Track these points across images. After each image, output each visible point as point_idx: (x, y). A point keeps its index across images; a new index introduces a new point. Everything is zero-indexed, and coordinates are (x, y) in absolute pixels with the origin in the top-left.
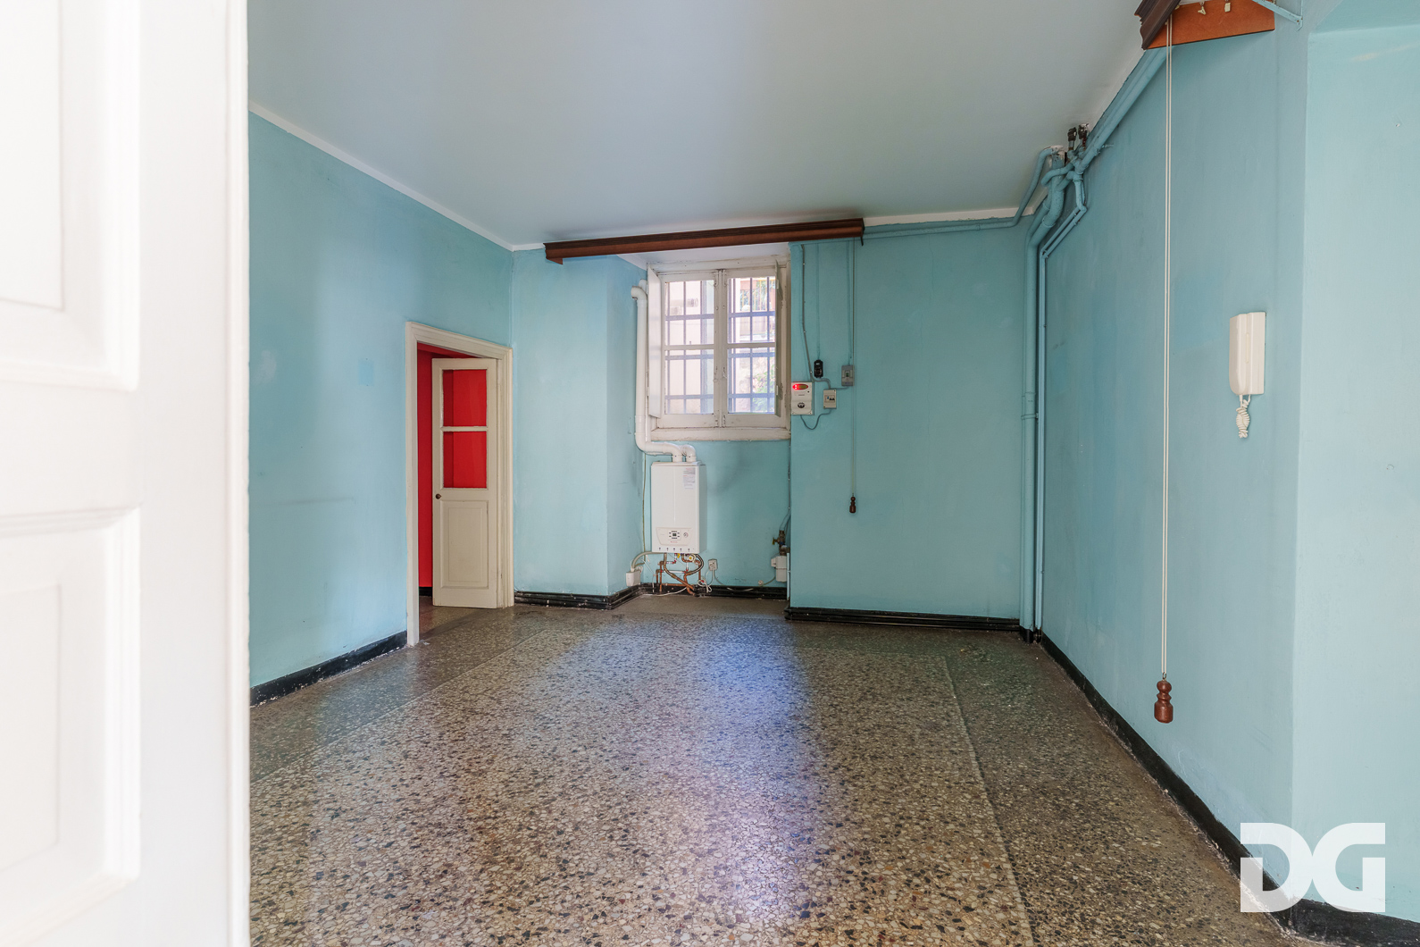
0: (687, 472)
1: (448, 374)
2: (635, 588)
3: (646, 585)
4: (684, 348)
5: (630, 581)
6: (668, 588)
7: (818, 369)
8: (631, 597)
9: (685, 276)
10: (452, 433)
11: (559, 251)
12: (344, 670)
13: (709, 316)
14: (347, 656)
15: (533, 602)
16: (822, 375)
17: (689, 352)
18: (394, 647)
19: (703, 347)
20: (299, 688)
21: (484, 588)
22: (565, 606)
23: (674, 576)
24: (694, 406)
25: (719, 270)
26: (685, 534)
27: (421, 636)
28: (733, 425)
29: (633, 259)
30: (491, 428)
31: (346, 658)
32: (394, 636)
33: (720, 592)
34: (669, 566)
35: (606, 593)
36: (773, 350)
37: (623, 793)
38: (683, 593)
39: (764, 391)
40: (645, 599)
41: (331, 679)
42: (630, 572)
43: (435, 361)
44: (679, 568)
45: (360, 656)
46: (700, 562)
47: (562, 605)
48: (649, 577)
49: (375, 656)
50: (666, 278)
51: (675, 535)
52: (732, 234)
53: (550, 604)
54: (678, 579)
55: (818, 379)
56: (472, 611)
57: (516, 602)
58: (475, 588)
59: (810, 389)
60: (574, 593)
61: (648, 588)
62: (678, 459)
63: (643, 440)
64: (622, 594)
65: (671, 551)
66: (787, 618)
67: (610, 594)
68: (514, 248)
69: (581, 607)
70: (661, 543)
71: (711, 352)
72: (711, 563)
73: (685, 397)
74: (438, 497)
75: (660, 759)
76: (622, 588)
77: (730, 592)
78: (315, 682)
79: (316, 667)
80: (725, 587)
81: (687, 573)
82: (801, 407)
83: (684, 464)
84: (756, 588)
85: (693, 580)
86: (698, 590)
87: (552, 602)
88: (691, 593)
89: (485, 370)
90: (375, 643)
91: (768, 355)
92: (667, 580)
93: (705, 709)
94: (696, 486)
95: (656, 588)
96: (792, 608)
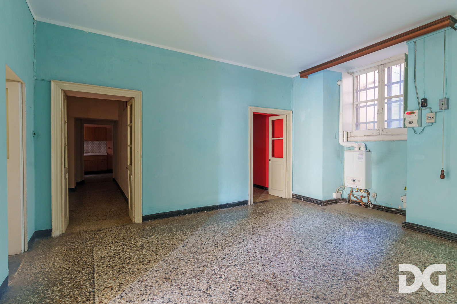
0: (360, 154)
1: (273, 121)
2: (339, 200)
3: (344, 199)
4: (367, 101)
5: (335, 196)
6: (353, 202)
7: (424, 103)
8: (336, 203)
9: (366, 71)
10: (274, 140)
11: (305, 74)
12: (227, 208)
13: (376, 87)
14: (228, 204)
15: (298, 198)
16: (426, 106)
17: (368, 104)
18: (244, 204)
19: (374, 100)
20: (213, 210)
21: (282, 191)
22: (308, 201)
23: (356, 197)
24: (371, 126)
25: (380, 65)
26: (359, 181)
27: (253, 203)
28: (387, 134)
29: (334, 69)
30: (284, 138)
31: (227, 205)
32: (244, 201)
33: (377, 208)
34: (354, 193)
35: (322, 199)
36: (402, 98)
37: (253, 274)
38: (359, 205)
39: (398, 118)
40: (342, 205)
41: (222, 210)
42: (335, 193)
43: (269, 117)
44: (359, 194)
45: (232, 205)
46: (369, 193)
47: (307, 201)
48: (345, 196)
49: (237, 206)
50: (355, 75)
51: (354, 180)
52: (371, 48)
53: (303, 200)
54: (358, 199)
55: (424, 108)
56: (276, 198)
57: (292, 197)
58: (279, 190)
59: (416, 113)
60: (311, 197)
61: (345, 200)
62: (357, 148)
63: (342, 141)
64: (329, 201)
65: (355, 187)
66: (403, 227)
67: (324, 200)
68: (293, 76)
69: (313, 203)
70: (348, 184)
71: (376, 102)
72: (373, 194)
73: (366, 123)
74: (270, 160)
75: (279, 267)
76: (330, 199)
77: (383, 209)
78: (218, 209)
79: (218, 205)
80: (381, 206)
81: (362, 197)
82: (411, 123)
83: (360, 151)
84: (397, 209)
85: (365, 200)
86: (366, 205)
87: (304, 199)
88: (363, 206)
89: (283, 119)
90: (237, 202)
91: (400, 101)
92: (353, 198)
93: (318, 255)
94: (364, 160)
95: (348, 201)
96: (407, 223)
